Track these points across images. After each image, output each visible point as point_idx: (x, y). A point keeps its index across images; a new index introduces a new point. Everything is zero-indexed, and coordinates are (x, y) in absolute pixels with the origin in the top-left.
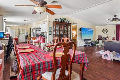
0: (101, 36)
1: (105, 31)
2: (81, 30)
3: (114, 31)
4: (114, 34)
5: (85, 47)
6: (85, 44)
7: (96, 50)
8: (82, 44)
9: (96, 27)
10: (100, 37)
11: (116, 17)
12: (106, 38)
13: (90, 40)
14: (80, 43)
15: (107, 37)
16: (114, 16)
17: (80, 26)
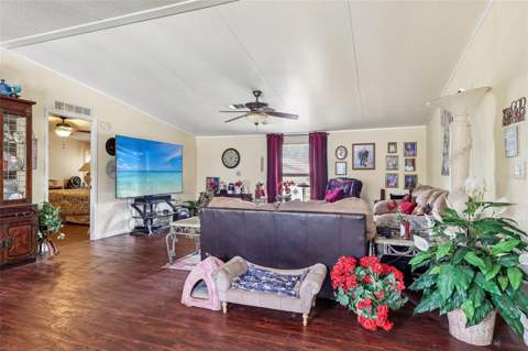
0: (217, 179)
1: (232, 158)
2: (111, 146)
3: (262, 160)
4: (262, 170)
5: (137, 236)
6: (141, 222)
7: (172, 253)
8: (124, 223)
9: (198, 137)
10: (211, 184)
11: (260, 100)
12: (233, 189)
13: (167, 198)
14: (109, 221)
15: (238, 184)
16: (254, 92)
17: (109, 126)
